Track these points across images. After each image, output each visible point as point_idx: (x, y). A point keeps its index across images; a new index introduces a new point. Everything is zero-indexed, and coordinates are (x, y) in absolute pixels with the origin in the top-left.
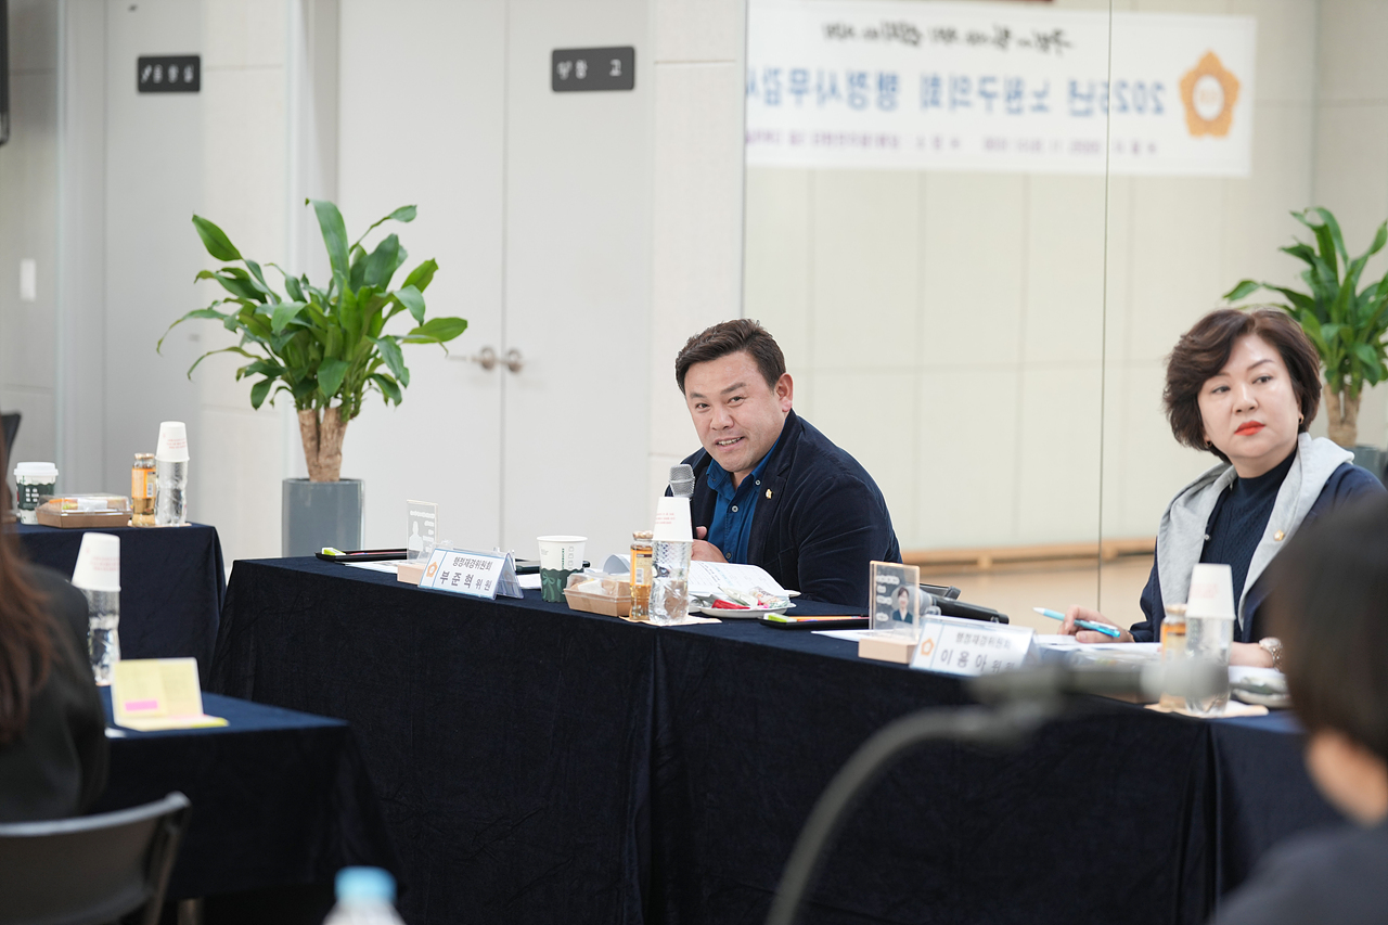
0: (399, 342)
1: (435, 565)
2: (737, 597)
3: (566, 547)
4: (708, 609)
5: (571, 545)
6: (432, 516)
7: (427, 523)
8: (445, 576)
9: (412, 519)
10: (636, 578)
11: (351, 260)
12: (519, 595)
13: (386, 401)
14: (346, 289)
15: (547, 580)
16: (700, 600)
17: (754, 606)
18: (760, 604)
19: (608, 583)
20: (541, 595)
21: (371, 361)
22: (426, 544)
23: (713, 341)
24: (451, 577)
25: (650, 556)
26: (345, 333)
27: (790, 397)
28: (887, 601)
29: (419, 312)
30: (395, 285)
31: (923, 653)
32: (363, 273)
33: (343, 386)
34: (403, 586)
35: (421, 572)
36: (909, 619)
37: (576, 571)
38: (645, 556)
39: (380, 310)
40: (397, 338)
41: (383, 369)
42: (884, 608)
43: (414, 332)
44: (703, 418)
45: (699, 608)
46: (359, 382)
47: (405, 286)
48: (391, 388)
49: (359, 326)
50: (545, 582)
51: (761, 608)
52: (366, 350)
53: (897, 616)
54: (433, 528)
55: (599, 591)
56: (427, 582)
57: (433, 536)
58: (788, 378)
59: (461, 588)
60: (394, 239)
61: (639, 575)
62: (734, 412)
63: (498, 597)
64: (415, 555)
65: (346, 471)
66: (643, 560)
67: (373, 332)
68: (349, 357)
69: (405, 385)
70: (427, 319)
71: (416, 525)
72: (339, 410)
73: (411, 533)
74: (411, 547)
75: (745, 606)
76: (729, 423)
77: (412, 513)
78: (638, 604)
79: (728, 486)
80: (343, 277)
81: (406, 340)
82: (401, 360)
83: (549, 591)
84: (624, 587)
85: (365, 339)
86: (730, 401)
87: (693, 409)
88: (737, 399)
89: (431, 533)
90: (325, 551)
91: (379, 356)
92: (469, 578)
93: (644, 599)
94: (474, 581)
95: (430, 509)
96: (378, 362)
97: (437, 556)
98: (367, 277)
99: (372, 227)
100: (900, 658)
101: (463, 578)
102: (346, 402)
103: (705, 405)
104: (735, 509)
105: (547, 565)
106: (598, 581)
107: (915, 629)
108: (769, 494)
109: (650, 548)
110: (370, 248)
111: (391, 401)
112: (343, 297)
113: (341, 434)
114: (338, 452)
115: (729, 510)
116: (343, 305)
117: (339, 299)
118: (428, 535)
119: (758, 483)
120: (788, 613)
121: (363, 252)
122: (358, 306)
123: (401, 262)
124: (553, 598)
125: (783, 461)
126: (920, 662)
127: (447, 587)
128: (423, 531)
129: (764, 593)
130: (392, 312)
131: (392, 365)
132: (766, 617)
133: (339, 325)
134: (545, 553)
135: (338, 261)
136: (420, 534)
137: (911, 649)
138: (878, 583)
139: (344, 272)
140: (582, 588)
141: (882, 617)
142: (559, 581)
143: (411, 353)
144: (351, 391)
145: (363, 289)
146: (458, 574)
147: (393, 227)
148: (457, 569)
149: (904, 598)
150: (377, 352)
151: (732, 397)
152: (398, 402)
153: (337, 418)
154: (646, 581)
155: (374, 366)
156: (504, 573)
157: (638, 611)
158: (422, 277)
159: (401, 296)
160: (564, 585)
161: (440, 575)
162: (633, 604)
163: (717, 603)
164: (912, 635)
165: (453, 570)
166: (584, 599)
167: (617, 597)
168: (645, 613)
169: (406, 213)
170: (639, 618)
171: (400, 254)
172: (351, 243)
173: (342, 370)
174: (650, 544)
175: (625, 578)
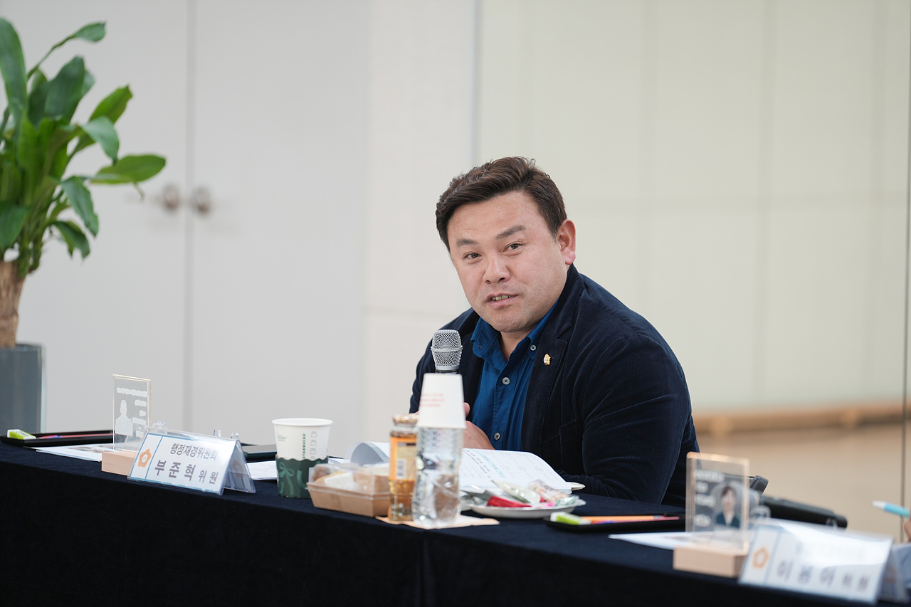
0: (86, 183)
1: (148, 452)
2: (516, 493)
3: (308, 432)
4: (482, 507)
5: (314, 430)
6: (145, 394)
7: (138, 403)
8: (161, 466)
9: (119, 398)
10: (397, 471)
11: (29, 86)
12: (249, 489)
13: (71, 252)
14: (25, 120)
15: (285, 471)
16: (470, 496)
17: (535, 505)
18: (543, 501)
19: (362, 477)
20: (277, 489)
21: (53, 206)
22: (135, 427)
23: (485, 177)
24: (168, 467)
25: (414, 444)
26: (23, 173)
27: (573, 248)
28: (709, 501)
29: (112, 146)
30: (82, 115)
31: (756, 565)
32: (43, 102)
33: (22, 234)
34: (110, 478)
35: (131, 461)
36: (736, 523)
37: (320, 461)
38: (409, 444)
39: (65, 146)
40: (84, 178)
41: (68, 215)
42: (704, 510)
43: (104, 171)
44: (473, 271)
45: (471, 505)
46: (39, 231)
47: (94, 117)
48: (76, 238)
49: (40, 163)
50: (283, 474)
51: (544, 506)
52: (48, 193)
53: (720, 520)
54: (145, 409)
55: (350, 486)
56: (138, 473)
57: (145, 418)
58: (570, 225)
59: (180, 481)
60: (78, 63)
61: (400, 468)
62: (511, 263)
63: (226, 491)
64: (121, 438)
65: (24, 335)
66: (405, 449)
67: (56, 171)
68: (28, 201)
69: (94, 233)
70: (122, 154)
71: (124, 404)
72: (16, 264)
73: (118, 414)
74: (118, 431)
75: (524, 503)
76: (505, 274)
77: (119, 390)
78: (399, 501)
79: (496, 354)
80: (21, 107)
81: (95, 181)
82: (90, 205)
83: (287, 485)
84: (381, 482)
85: (47, 180)
86: (506, 249)
87: (460, 262)
88: (515, 246)
89: (142, 413)
90: (11, 433)
91: (62, 199)
92: (190, 469)
93: (406, 496)
94: (197, 473)
95: (141, 387)
96: (61, 207)
97: (151, 442)
98: (48, 107)
99: (54, 48)
100: (726, 570)
101: (183, 469)
102: (23, 253)
103: (475, 255)
104: (506, 381)
105: (285, 453)
106: (349, 474)
107: (744, 534)
108: (547, 360)
109: (414, 436)
110: (51, 71)
111: (77, 253)
112: (21, 131)
113: (17, 291)
114: (14, 312)
115: (500, 383)
116: (20, 140)
117: (15, 133)
118: (139, 417)
119: (533, 348)
120: (577, 512)
121: (42, 78)
122: (38, 141)
123: (88, 88)
124: (292, 493)
125: (563, 322)
126: (752, 576)
127: (163, 478)
128: (133, 412)
129: (547, 487)
130: (79, 148)
131: (80, 210)
132: (554, 517)
133: (16, 163)
134: (282, 438)
135: (14, 89)
136: (130, 415)
137: (740, 561)
138: (698, 481)
139: (22, 99)
140: (329, 482)
141: (702, 520)
142: (299, 473)
143: (102, 196)
144: (29, 240)
145: (44, 121)
146: (176, 464)
147: (79, 48)
148: (176, 458)
149: (729, 499)
150: (61, 193)
151: (510, 245)
152: (86, 253)
153: (12, 273)
154: (409, 475)
155: (57, 211)
156: (233, 464)
157: (399, 510)
158: (114, 106)
159: (91, 129)
160: (305, 478)
161: (155, 464)
162: (392, 501)
163: (492, 500)
164: (740, 542)
165: (170, 460)
166: (333, 496)
167: (372, 493)
168: (407, 511)
169: (94, 32)
170: (399, 519)
171: (87, 80)
172: (29, 66)
173: (21, 217)
174: (415, 430)
175: (381, 469)
